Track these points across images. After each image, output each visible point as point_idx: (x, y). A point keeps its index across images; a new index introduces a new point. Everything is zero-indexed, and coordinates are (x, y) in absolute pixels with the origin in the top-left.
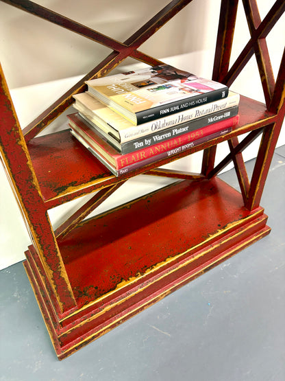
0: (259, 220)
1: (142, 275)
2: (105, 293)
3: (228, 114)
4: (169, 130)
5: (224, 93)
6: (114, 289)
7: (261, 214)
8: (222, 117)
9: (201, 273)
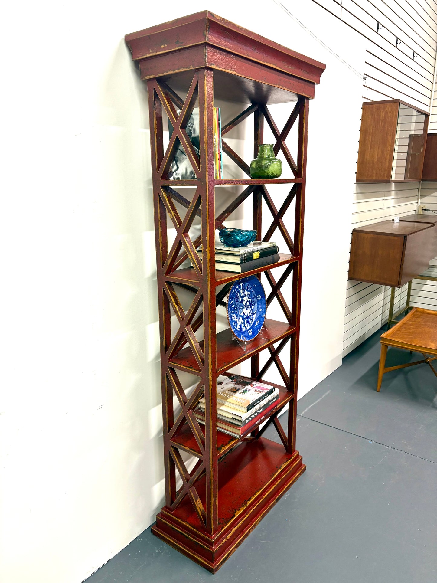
0: (298, 460)
1: (246, 505)
2: (230, 520)
3: (276, 399)
4: (256, 412)
5: (273, 390)
6: (234, 516)
7: (298, 455)
8: (273, 401)
9: (275, 502)
